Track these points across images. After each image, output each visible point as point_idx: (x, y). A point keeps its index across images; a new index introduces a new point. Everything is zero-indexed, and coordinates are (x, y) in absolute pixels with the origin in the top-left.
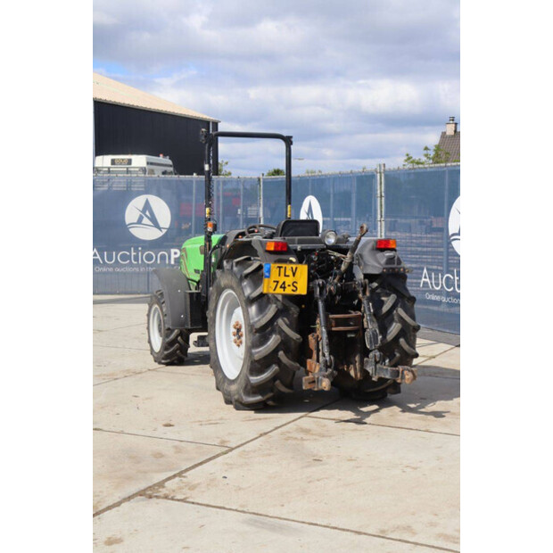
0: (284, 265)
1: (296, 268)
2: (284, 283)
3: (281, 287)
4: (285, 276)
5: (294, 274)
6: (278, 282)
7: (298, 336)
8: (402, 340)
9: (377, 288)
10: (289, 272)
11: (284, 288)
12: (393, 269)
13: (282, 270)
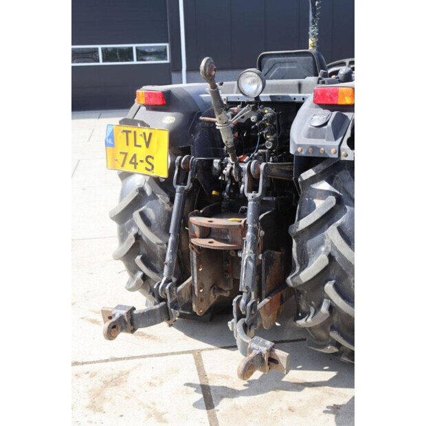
0: (132, 129)
1: (151, 134)
2: (135, 156)
3: (131, 162)
4: (136, 145)
5: (148, 144)
6: (126, 154)
7: (160, 241)
8: (329, 288)
9: (313, 180)
10: (141, 141)
11: (136, 164)
12: (315, 148)
13: (131, 136)
